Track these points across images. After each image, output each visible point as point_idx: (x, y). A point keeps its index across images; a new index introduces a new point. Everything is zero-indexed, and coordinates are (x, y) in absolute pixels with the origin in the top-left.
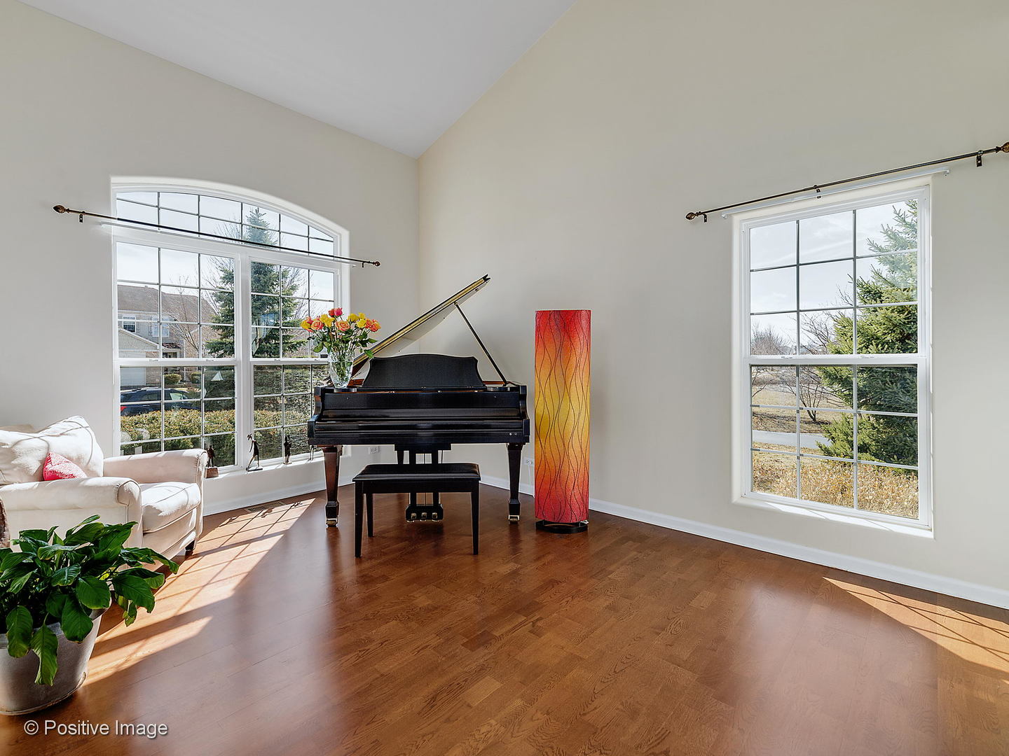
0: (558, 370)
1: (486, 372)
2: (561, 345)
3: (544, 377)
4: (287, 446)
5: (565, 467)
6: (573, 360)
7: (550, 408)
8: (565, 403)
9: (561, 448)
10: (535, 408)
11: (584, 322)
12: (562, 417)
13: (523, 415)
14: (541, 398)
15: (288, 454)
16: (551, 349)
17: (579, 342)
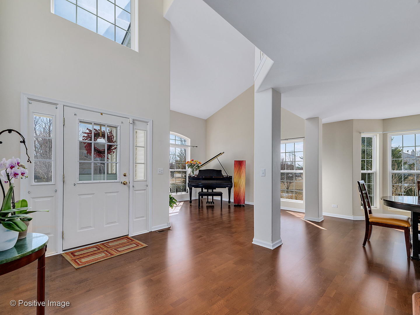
0: (239, 173)
1: (224, 174)
2: (239, 167)
3: (236, 174)
4: (177, 190)
5: (240, 193)
6: (242, 171)
7: (237, 181)
8: (240, 180)
9: (239, 189)
10: (234, 180)
11: (244, 163)
12: (239, 183)
13: (231, 182)
14: (235, 179)
15: (177, 192)
16: (237, 169)
17: (243, 168)
